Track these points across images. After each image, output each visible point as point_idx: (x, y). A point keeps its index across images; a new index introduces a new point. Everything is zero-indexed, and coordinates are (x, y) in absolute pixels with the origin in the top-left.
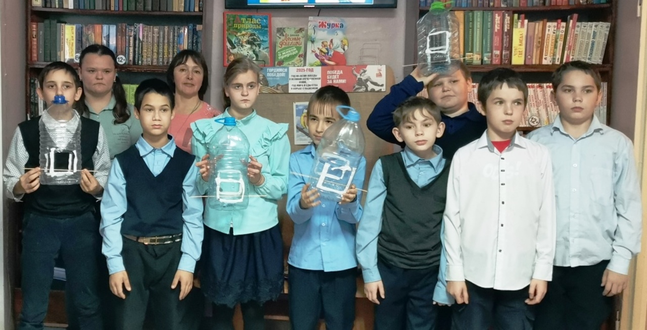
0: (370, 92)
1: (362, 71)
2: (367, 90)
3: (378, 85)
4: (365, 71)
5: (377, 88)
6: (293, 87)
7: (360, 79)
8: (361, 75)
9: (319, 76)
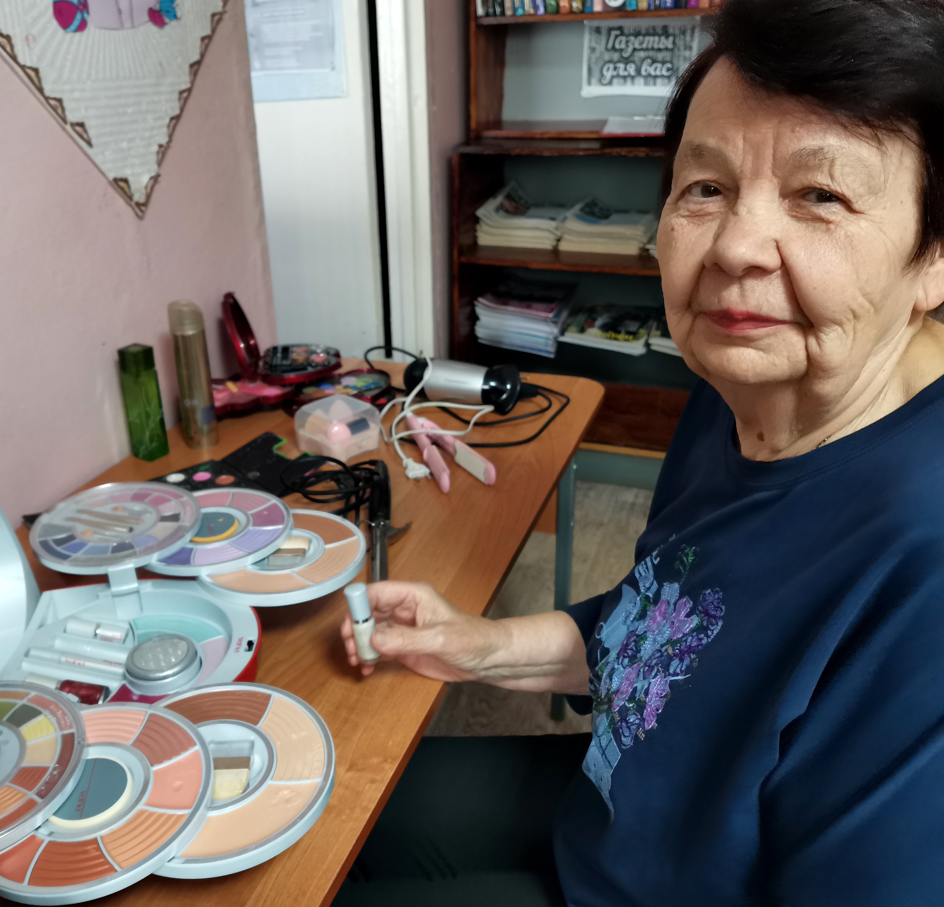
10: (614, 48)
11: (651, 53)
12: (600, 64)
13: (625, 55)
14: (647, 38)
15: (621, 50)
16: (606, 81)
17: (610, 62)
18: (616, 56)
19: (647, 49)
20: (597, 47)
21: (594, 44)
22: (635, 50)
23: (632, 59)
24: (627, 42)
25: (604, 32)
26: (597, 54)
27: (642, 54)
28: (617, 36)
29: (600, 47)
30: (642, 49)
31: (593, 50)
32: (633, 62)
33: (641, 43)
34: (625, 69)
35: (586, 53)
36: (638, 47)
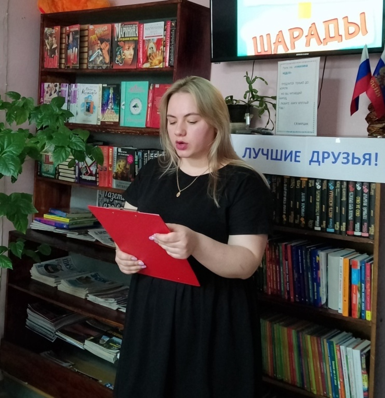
10: (107, 197)
11: (120, 202)
12: (103, 202)
13: (111, 201)
14: (118, 195)
15: (110, 198)
17: (106, 203)
18: (108, 201)
19: (118, 200)
20: (102, 195)
21: (100, 194)
22: (114, 199)
23: (113, 203)
24: (112, 195)
26: (101, 198)
27: (117, 201)
28: (108, 192)
29: (103, 195)
30: (116, 199)
31: (100, 196)
35: (98, 196)
36: (116, 198)
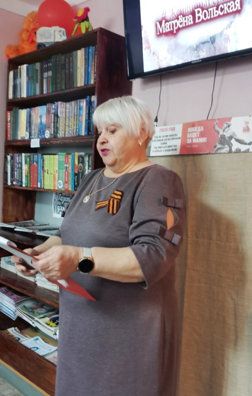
0: (235, 152)
1: (225, 125)
2: (230, 151)
3: (245, 144)
4: (229, 126)
5: (243, 148)
6: (155, 150)
7: (223, 137)
8: (224, 131)
9: (180, 135)
10: (60, 200)
13: (62, 203)
14: (68, 198)
16: (58, 212)
17: (59, 205)
18: (60, 203)
21: (55, 198)
22: (65, 202)
24: (63, 198)
25: (58, 194)
26: (56, 202)
28: (61, 196)
29: (57, 200)
31: (55, 200)
32: (64, 206)
33: (66, 200)
34: (62, 209)
35: (53, 200)
36: (65, 201)
